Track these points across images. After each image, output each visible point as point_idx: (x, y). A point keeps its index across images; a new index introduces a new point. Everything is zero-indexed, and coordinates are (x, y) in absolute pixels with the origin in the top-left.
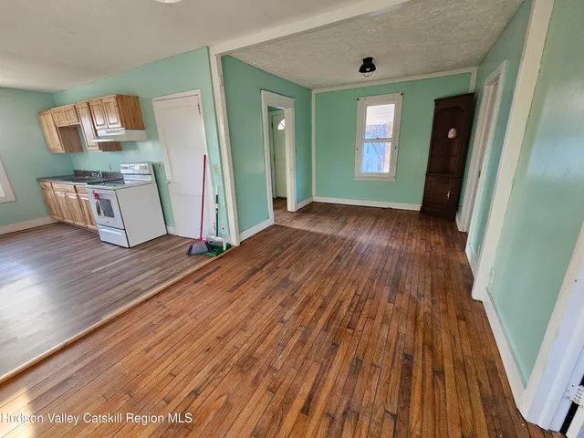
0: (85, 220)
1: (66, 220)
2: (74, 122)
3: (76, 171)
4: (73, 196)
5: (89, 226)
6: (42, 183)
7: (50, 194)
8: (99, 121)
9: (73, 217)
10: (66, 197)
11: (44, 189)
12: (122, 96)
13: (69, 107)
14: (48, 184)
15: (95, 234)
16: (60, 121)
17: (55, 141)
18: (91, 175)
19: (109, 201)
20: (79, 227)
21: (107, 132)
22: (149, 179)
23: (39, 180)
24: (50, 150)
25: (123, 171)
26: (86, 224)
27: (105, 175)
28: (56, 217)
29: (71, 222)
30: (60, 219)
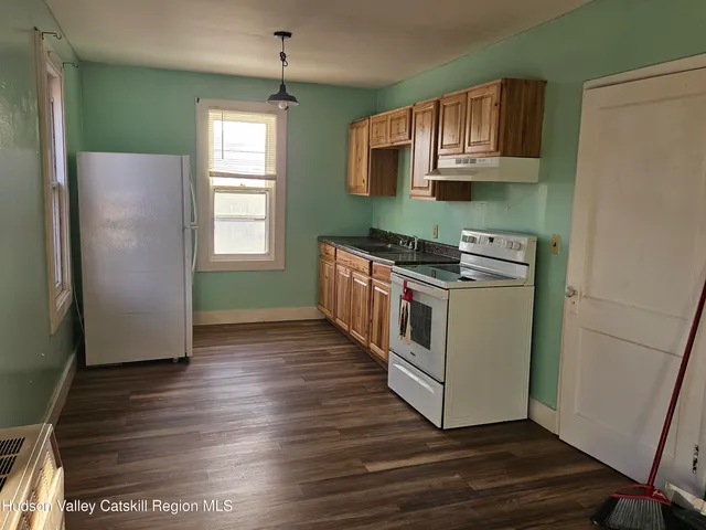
0: (369, 333)
1: (339, 322)
2: (402, 139)
3: (373, 231)
4: (362, 281)
5: (373, 346)
6: (323, 246)
7: (329, 266)
8: (448, 138)
9: (351, 320)
10: (351, 277)
11: (322, 257)
12: (513, 81)
13: (402, 111)
14: (331, 250)
15: (379, 368)
16: (379, 137)
17: (361, 174)
18: (396, 243)
19: (428, 310)
20: (354, 342)
21: (458, 162)
22: (522, 273)
23: (321, 239)
24: (349, 189)
25: (463, 246)
26: (369, 340)
27: (423, 246)
28: (325, 310)
29: (345, 327)
30: (330, 315)
